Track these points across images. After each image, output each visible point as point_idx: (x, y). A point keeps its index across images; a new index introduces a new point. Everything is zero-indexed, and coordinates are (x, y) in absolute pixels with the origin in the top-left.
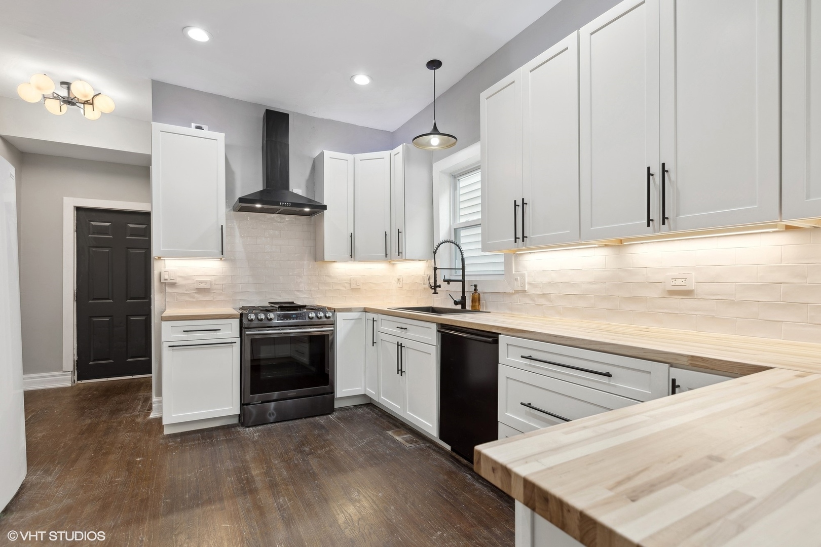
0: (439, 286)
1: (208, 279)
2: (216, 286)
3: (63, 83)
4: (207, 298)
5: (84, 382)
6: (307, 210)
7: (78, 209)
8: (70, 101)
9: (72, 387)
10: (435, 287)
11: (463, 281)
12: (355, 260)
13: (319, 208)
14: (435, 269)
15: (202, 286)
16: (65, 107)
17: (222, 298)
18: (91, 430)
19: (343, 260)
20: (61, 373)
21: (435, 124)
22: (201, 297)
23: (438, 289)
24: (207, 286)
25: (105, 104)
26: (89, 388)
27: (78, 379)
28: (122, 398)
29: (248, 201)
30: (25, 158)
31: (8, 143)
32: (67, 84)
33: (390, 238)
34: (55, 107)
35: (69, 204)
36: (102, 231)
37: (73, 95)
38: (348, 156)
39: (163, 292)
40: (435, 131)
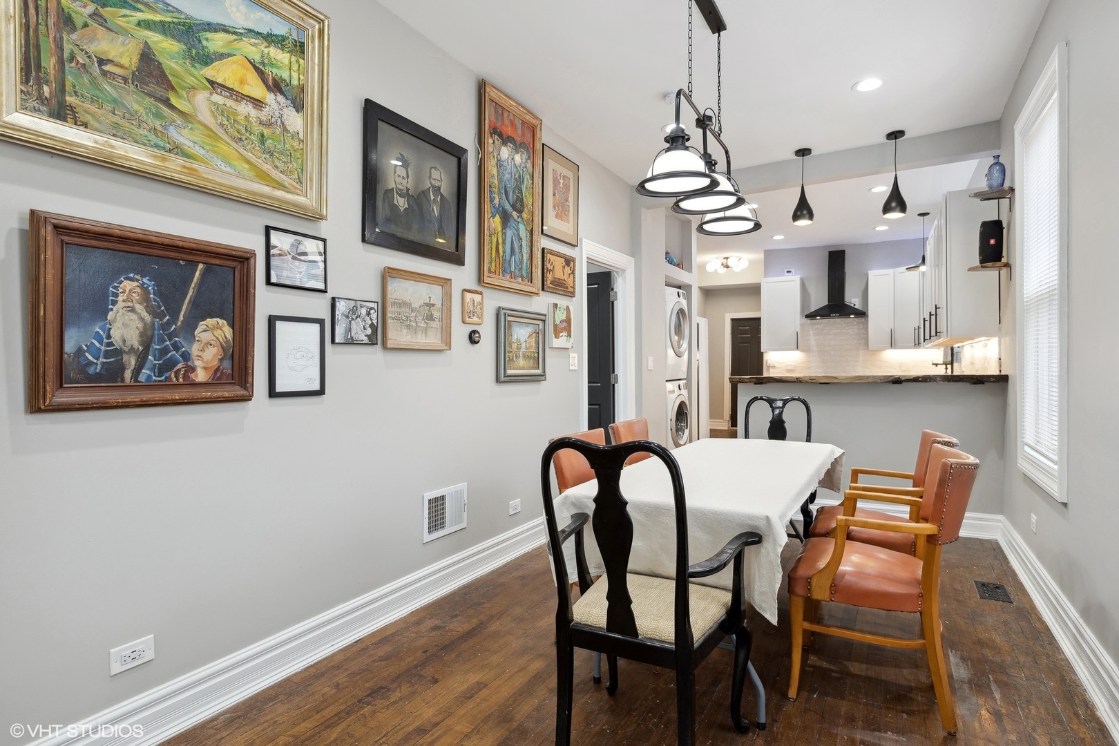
1: (793, 363)
2: (797, 368)
3: (725, 258)
6: (852, 316)
7: (732, 320)
8: (727, 267)
13: (862, 314)
15: (790, 368)
16: (725, 269)
19: (886, 349)
21: (924, 256)
24: (793, 367)
25: (743, 264)
29: (811, 316)
30: (709, 293)
31: (701, 289)
32: (727, 258)
33: (917, 331)
34: (723, 270)
35: (728, 317)
36: (745, 332)
37: (729, 264)
38: (890, 271)
39: (769, 371)
40: (924, 261)
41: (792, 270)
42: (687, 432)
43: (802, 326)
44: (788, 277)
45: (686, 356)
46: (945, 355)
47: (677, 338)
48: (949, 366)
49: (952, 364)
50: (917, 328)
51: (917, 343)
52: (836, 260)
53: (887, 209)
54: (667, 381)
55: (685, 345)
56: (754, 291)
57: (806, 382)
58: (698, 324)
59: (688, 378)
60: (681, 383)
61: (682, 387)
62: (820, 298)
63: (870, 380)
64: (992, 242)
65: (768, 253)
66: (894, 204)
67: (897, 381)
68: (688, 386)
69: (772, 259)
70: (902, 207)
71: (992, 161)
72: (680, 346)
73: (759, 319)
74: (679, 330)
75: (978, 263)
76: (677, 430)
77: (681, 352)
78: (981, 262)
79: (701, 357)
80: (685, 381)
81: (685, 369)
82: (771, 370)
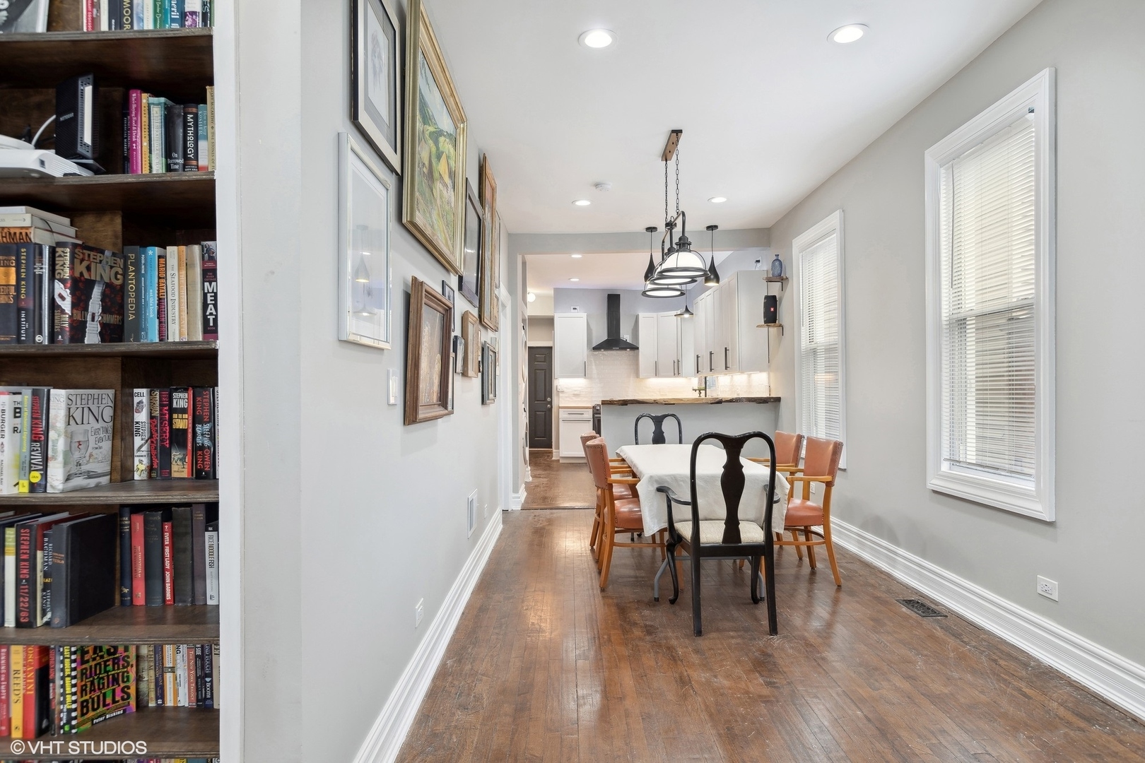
1: (579, 389)
2: (582, 392)
4: (578, 400)
7: (530, 347)
12: (658, 377)
13: (634, 348)
15: (575, 393)
17: (585, 399)
19: (652, 377)
21: (686, 306)
22: (575, 399)
24: (579, 393)
29: (597, 348)
33: (676, 364)
35: (526, 345)
36: (538, 360)
38: (654, 315)
39: (558, 395)
40: (687, 310)
41: (578, 308)
43: (588, 356)
44: (574, 313)
46: (700, 383)
48: (703, 392)
49: (705, 389)
50: (676, 361)
51: (676, 372)
52: (613, 301)
56: (549, 322)
57: (662, 404)
62: (601, 335)
64: (772, 309)
65: (557, 290)
66: (712, 277)
67: (720, 402)
69: (561, 296)
70: (717, 279)
71: (775, 258)
73: (551, 348)
75: (762, 322)
78: (765, 322)
82: (561, 395)
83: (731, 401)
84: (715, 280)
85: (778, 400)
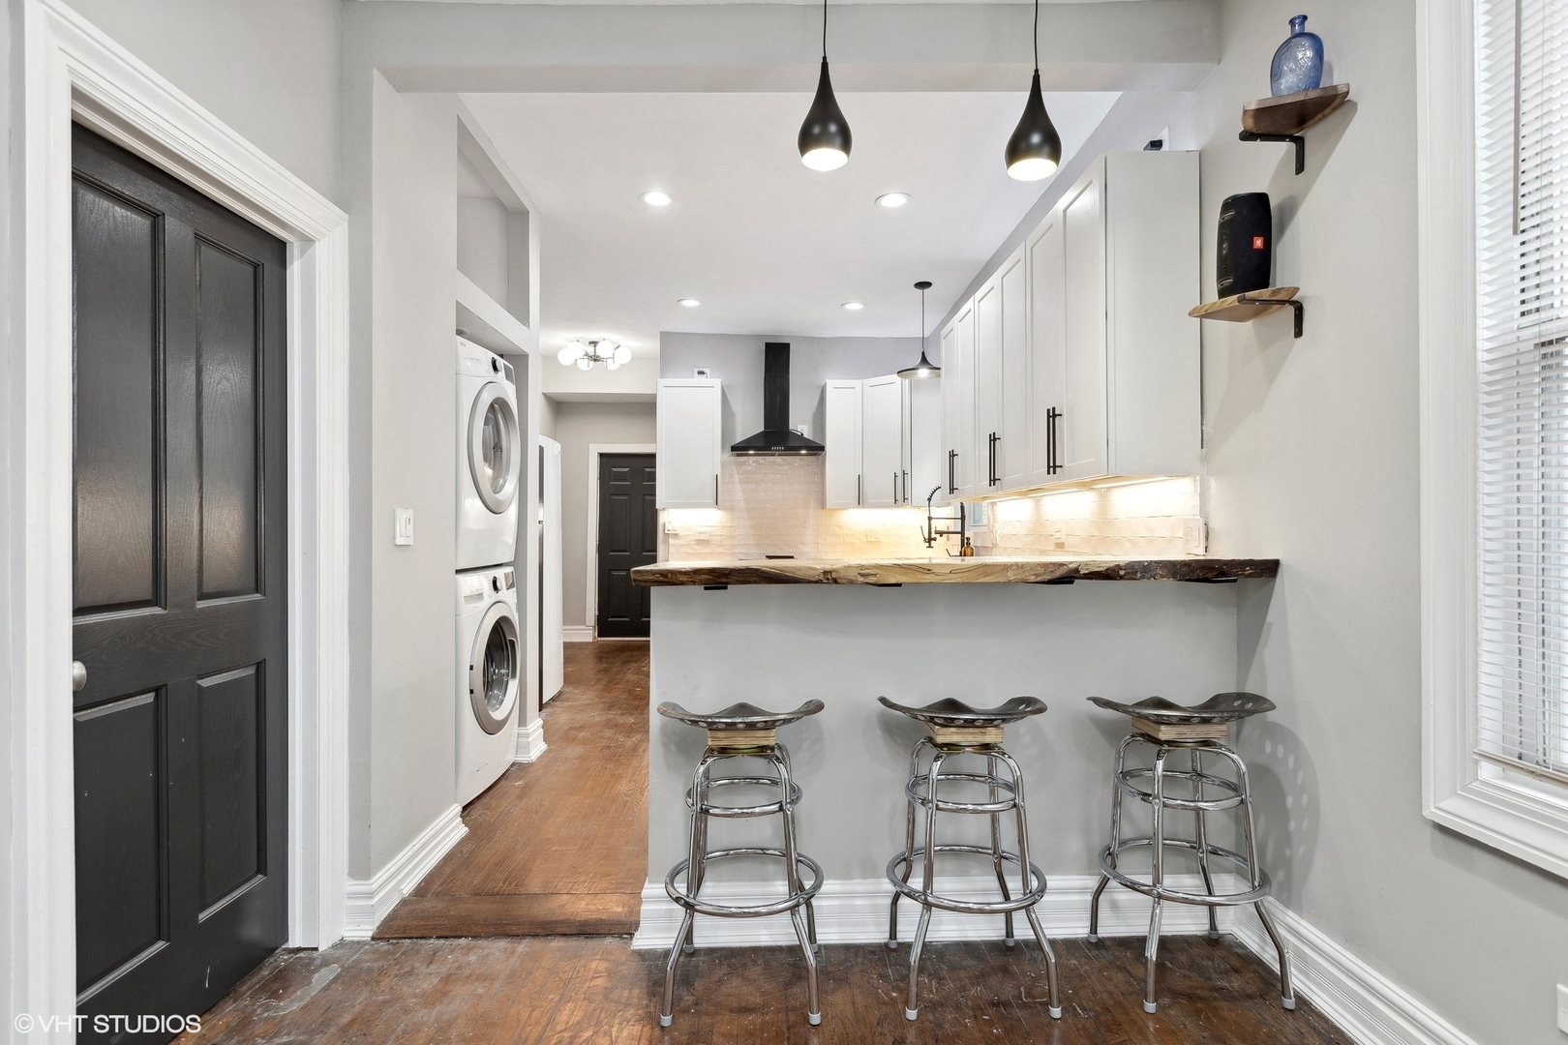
0: (935, 539)
1: (708, 529)
2: (714, 538)
3: (591, 343)
4: (707, 550)
5: (603, 639)
6: (804, 452)
7: (602, 455)
8: (596, 359)
9: (593, 643)
10: (930, 540)
11: (962, 533)
12: (864, 507)
14: (930, 519)
15: (702, 537)
16: (592, 363)
17: (721, 550)
18: (605, 670)
19: (852, 507)
20: (584, 627)
21: (923, 353)
22: (699, 549)
23: (932, 542)
24: (706, 538)
25: (624, 357)
26: (607, 644)
27: (599, 636)
28: (635, 653)
29: (739, 449)
30: (561, 407)
31: (548, 398)
32: (594, 343)
33: (899, 479)
34: (585, 365)
35: (595, 450)
36: (621, 477)
37: (598, 353)
38: (857, 383)
39: (666, 542)
40: (924, 361)
41: (707, 370)
42: (513, 685)
43: (723, 465)
44: (701, 382)
45: (512, 512)
47: (489, 472)
50: (900, 474)
51: (900, 497)
52: (777, 357)
53: (1016, 150)
54: (458, 572)
55: (510, 486)
56: (644, 408)
58: (541, 449)
59: (518, 562)
60: (500, 573)
61: (501, 583)
62: (751, 422)
63: (1011, 576)
64: (1258, 243)
65: (666, 338)
66: (1036, 139)
67: (1068, 577)
68: (516, 582)
69: (675, 349)
70: (1052, 146)
72: (496, 489)
73: (651, 458)
74: (495, 451)
75: (1212, 295)
76: (489, 685)
77: (500, 503)
78: (1224, 293)
79: (547, 516)
80: (509, 570)
81: (510, 538)
82: (671, 541)
83: (1110, 574)
84: (1046, 149)
85: (1269, 569)
